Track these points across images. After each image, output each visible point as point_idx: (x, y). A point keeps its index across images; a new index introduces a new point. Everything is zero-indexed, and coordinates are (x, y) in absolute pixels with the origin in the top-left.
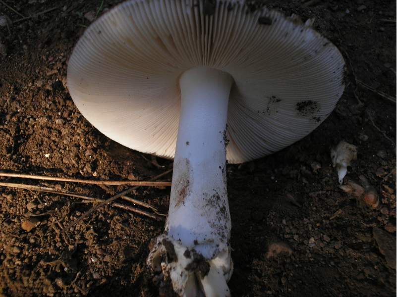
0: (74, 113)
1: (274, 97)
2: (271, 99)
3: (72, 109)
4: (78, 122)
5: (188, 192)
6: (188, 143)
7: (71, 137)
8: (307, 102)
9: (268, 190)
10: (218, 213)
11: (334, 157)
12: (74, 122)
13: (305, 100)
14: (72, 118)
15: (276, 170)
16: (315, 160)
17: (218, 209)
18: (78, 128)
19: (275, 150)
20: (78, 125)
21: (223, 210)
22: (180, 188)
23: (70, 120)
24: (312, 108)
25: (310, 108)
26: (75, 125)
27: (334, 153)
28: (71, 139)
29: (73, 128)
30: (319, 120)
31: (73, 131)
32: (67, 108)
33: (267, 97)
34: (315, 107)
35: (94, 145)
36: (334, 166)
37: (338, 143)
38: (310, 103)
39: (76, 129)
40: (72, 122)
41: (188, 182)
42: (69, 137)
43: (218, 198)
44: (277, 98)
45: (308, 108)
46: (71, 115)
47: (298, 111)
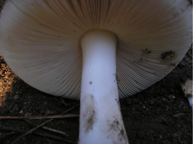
0: (7, 72)
1: (147, 50)
2: (144, 51)
3: (5, 69)
4: (9, 77)
5: (94, 120)
6: (91, 83)
7: (4, 87)
8: (169, 52)
9: (143, 115)
10: (119, 135)
11: (185, 90)
12: (6, 77)
13: (168, 50)
14: (5, 75)
15: (145, 102)
16: (171, 93)
17: (119, 132)
18: (9, 81)
19: (143, 89)
20: (9, 79)
21: (122, 132)
22: (88, 117)
23: (4, 77)
24: (171, 57)
25: (170, 57)
26: (7, 79)
27: (184, 88)
28: (4, 89)
29: (5, 81)
30: (174, 65)
31: (6, 83)
32: (2, 69)
33: (142, 50)
34: (173, 56)
35: (20, 92)
36: (185, 96)
37: (186, 80)
38: (171, 52)
39: (7, 82)
40: (5, 78)
41: (94, 112)
42: (2, 87)
43: (118, 123)
44: (149, 50)
45: (169, 57)
46: (4, 73)
47: (162, 59)
